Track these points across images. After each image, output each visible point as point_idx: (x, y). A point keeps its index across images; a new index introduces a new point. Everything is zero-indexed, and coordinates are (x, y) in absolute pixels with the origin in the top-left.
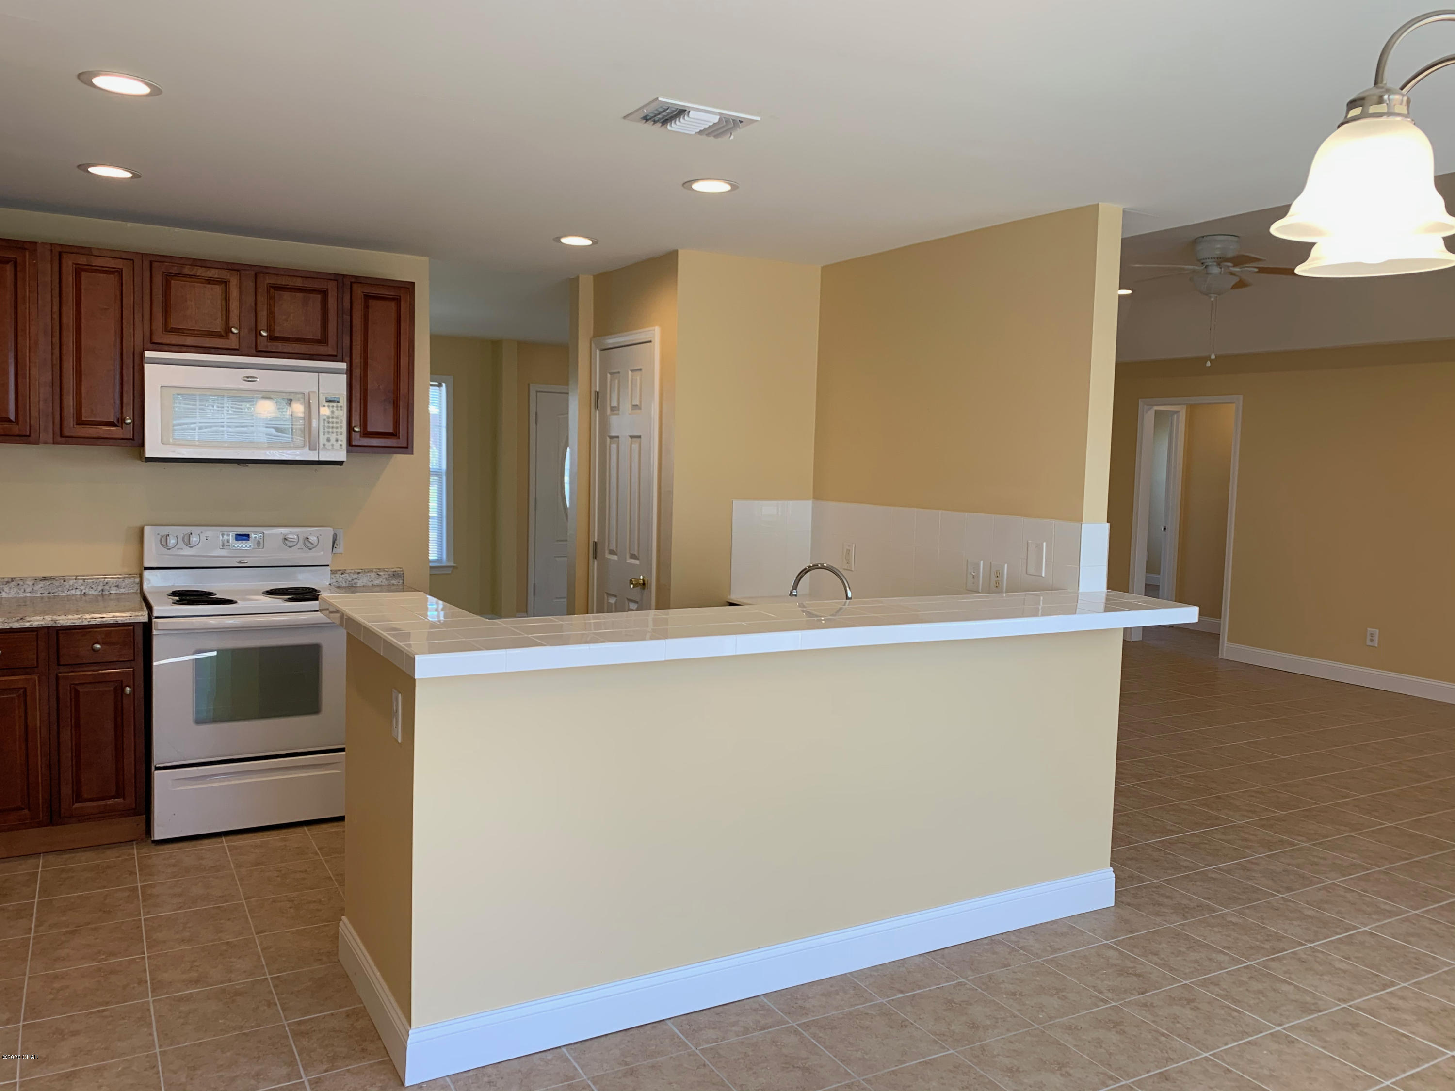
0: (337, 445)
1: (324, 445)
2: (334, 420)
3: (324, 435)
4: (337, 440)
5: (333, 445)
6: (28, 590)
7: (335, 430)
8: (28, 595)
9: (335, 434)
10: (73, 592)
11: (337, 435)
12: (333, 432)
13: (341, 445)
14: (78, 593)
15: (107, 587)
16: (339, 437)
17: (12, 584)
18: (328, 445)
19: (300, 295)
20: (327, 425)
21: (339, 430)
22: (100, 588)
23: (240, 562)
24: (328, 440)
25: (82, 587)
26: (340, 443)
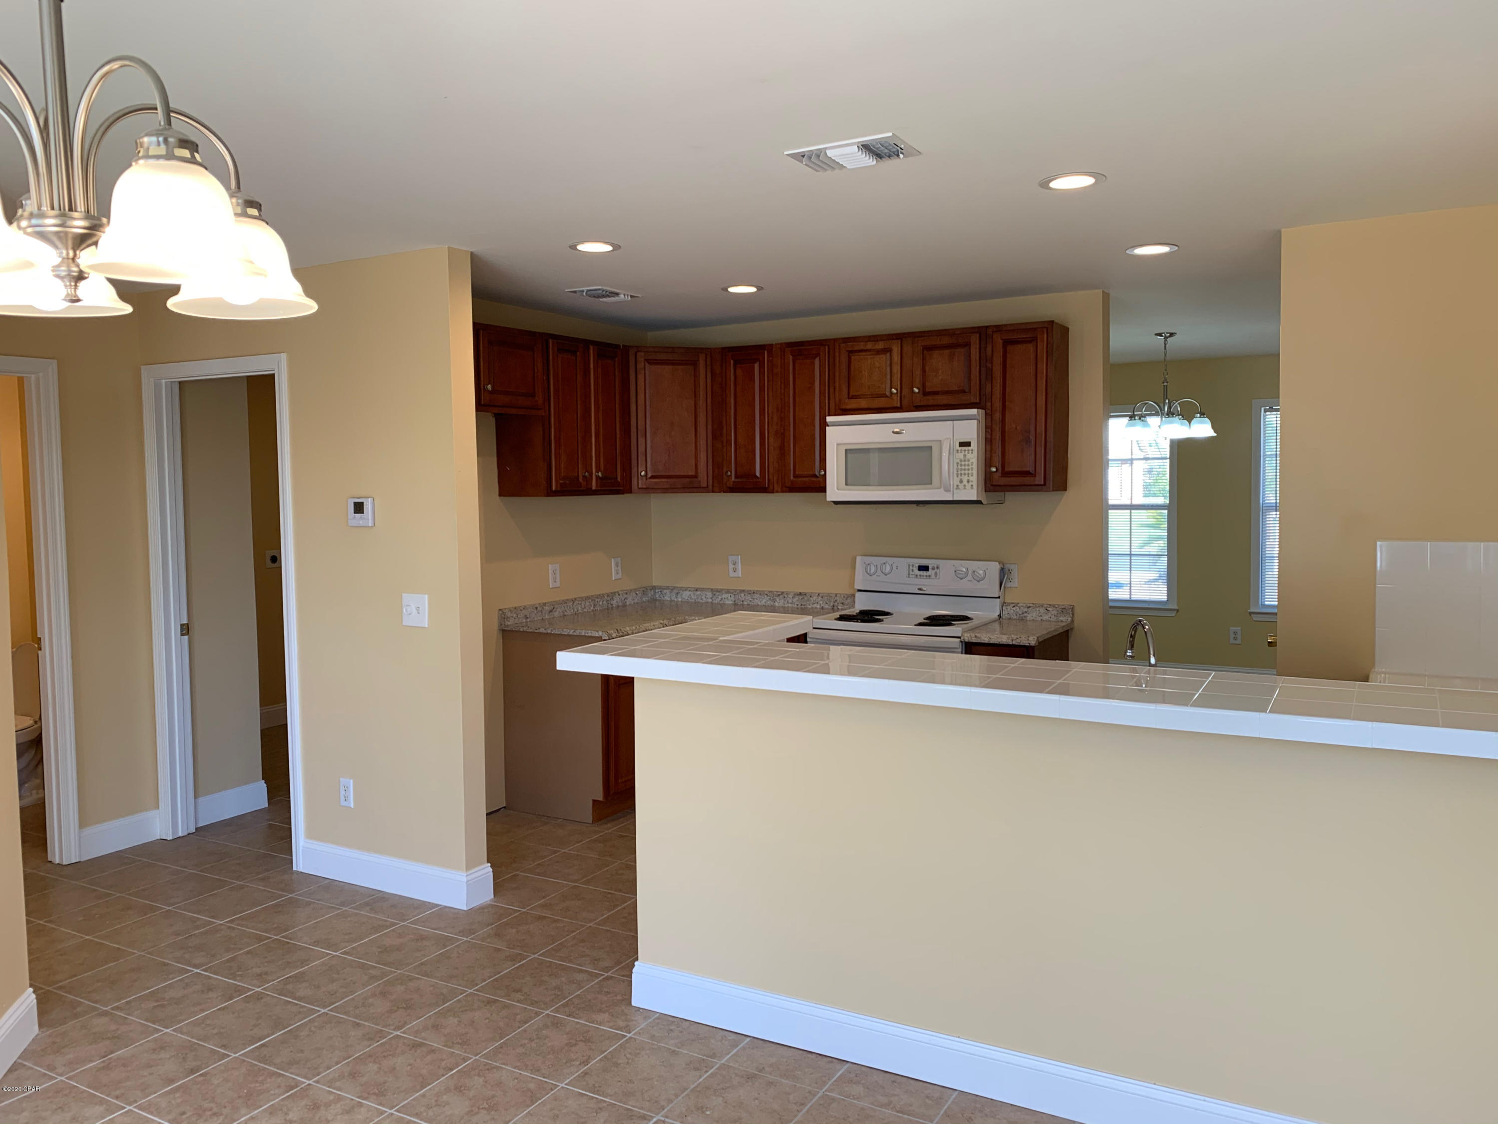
0: (968, 486)
1: (957, 486)
2: (967, 463)
3: (957, 476)
4: (968, 481)
5: (965, 486)
6: (790, 601)
7: (967, 472)
8: (790, 605)
9: (967, 476)
10: (815, 605)
11: (968, 476)
12: (965, 474)
13: (972, 486)
14: (818, 607)
15: (836, 604)
16: (971, 478)
17: (781, 596)
18: (961, 486)
19: (947, 352)
20: (959, 467)
21: (970, 472)
22: (832, 604)
23: (920, 589)
24: (961, 481)
25: (821, 602)
26: (970, 483)
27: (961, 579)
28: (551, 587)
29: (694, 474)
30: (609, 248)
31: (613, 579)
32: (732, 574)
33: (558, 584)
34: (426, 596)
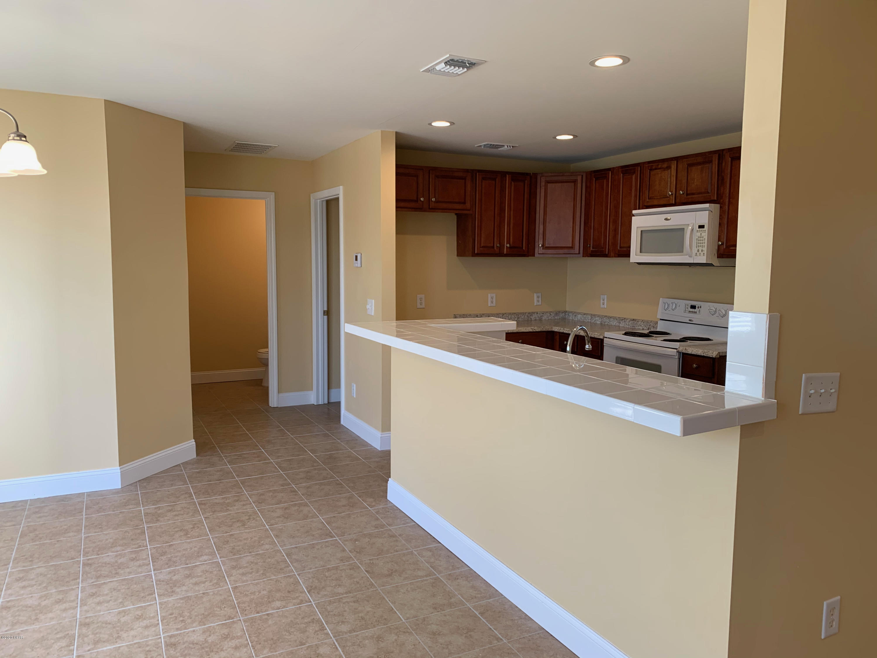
0: (702, 254)
1: (696, 254)
2: (702, 239)
3: (697, 248)
4: (702, 251)
5: (700, 254)
6: (627, 324)
7: (701, 245)
8: (627, 326)
9: (701, 247)
10: (640, 327)
11: (702, 248)
12: (700, 246)
13: (704, 254)
14: (641, 328)
15: (650, 327)
16: (703, 249)
17: (623, 321)
18: (698, 254)
19: (699, 167)
20: (698, 242)
21: (703, 245)
22: (648, 327)
23: (690, 320)
24: (698, 251)
25: (643, 326)
26: (703, 252)
27: (713, 315)
28: (489, 305)
29: (571, 246)
30: (448, 124)
31: (535, 305)
32: (602, 306)
33: (494, 304)
34: (373, 300)
